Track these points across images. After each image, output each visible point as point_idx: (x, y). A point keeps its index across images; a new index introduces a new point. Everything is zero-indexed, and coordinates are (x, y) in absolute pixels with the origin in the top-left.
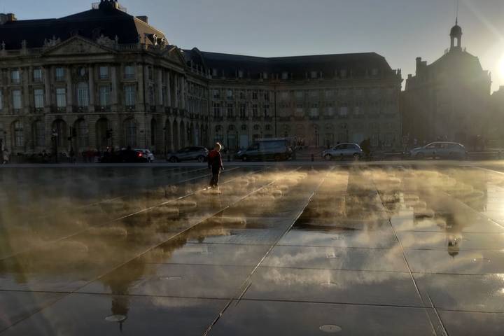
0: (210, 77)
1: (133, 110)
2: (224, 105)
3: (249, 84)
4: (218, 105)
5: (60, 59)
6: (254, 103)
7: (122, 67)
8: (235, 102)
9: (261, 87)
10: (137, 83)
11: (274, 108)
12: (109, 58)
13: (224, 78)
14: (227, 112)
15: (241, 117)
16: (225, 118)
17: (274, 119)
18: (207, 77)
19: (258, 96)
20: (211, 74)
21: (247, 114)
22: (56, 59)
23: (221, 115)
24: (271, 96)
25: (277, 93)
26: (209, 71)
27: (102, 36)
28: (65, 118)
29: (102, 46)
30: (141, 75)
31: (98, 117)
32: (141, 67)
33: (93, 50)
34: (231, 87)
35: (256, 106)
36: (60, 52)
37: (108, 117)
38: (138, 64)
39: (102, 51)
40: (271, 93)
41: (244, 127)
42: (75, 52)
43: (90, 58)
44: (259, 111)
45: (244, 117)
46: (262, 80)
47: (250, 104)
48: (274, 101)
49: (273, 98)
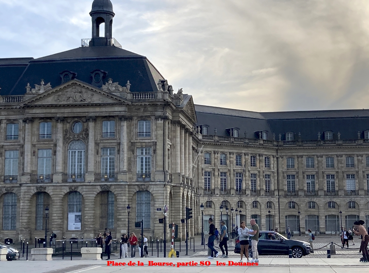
0: (200, 136)
1: (147, 179)
2: (216, 174)
3: (247, 146)
4: (209, 173)
5: (48, 110)
6: (252, 172)
7: (134, 122)
8: (229, 170)
9: (262, 151)
10: (155, 144)
11: (277, 178)
12: (118, 110)
13: (216, 138)
14: (219, 182)
15: (237, 190)
16: (217, 192)
17: (276, 193)
18: (197, 136)
19: (258, 163)
20: (201, 133)
21: (244, 186)
22: (44, 111)
23: (213, 187)
24: (273, 163)
25: (280, 159)
26: (199, 129)
27: (111, 82)
28: (49, 191)
29: (109, 95)
30: (161, 132)
31: (99, 189)
32: (160, 122)
33: (96, 99)
34: (226, 150)
35: (255, 176)
36: (50, 101)
37: (112, 189)
38: (157, 118)
39: (110, 101)
40: (272, 159)
41: (241, 204)
42: (71, 102)
43: (91, 110)
44: (258, 182)
45: (240, 191)
46: (262, 142)
47: (247, 174)
48: (276, 169)
49: (275, 166)
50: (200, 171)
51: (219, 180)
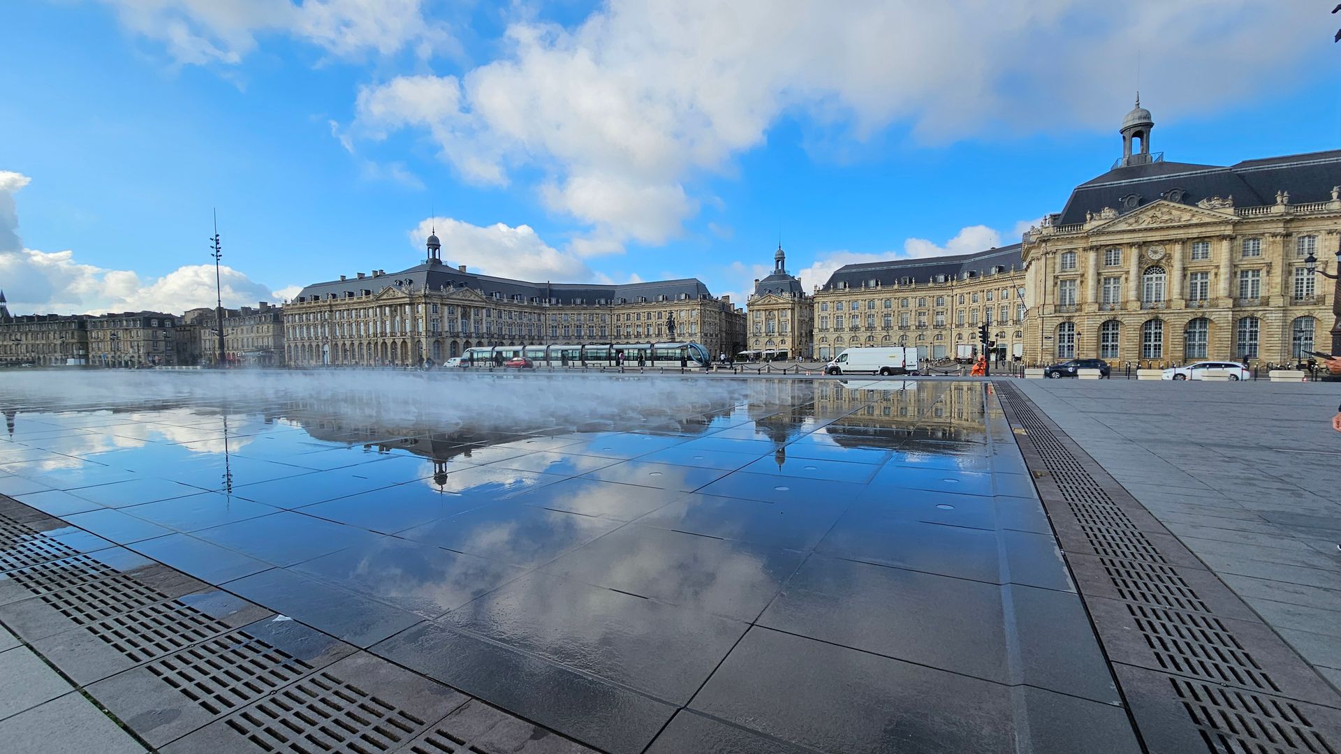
0: (547, 305)
2: (561, 327)
3: (585, 309)
4: (556, 327)
9: (598, 311)
13: (560, 305)
14: (563, 332)
17: (609, 337)
18: (544, 305)
19: (594, 318)
20: (550, 302)
21: (583, 334)
24: (607, 318)
25: (613, 316)
26: (547, 300)
34: (568, 312)
35: (593, 327)
40: (606, 316)
44: (595, 331)
46: (598, 306)
47: (585, 326)
48: (610, 323)
49: (610, 320)
50: (548, 325)
51: (563, 331)
